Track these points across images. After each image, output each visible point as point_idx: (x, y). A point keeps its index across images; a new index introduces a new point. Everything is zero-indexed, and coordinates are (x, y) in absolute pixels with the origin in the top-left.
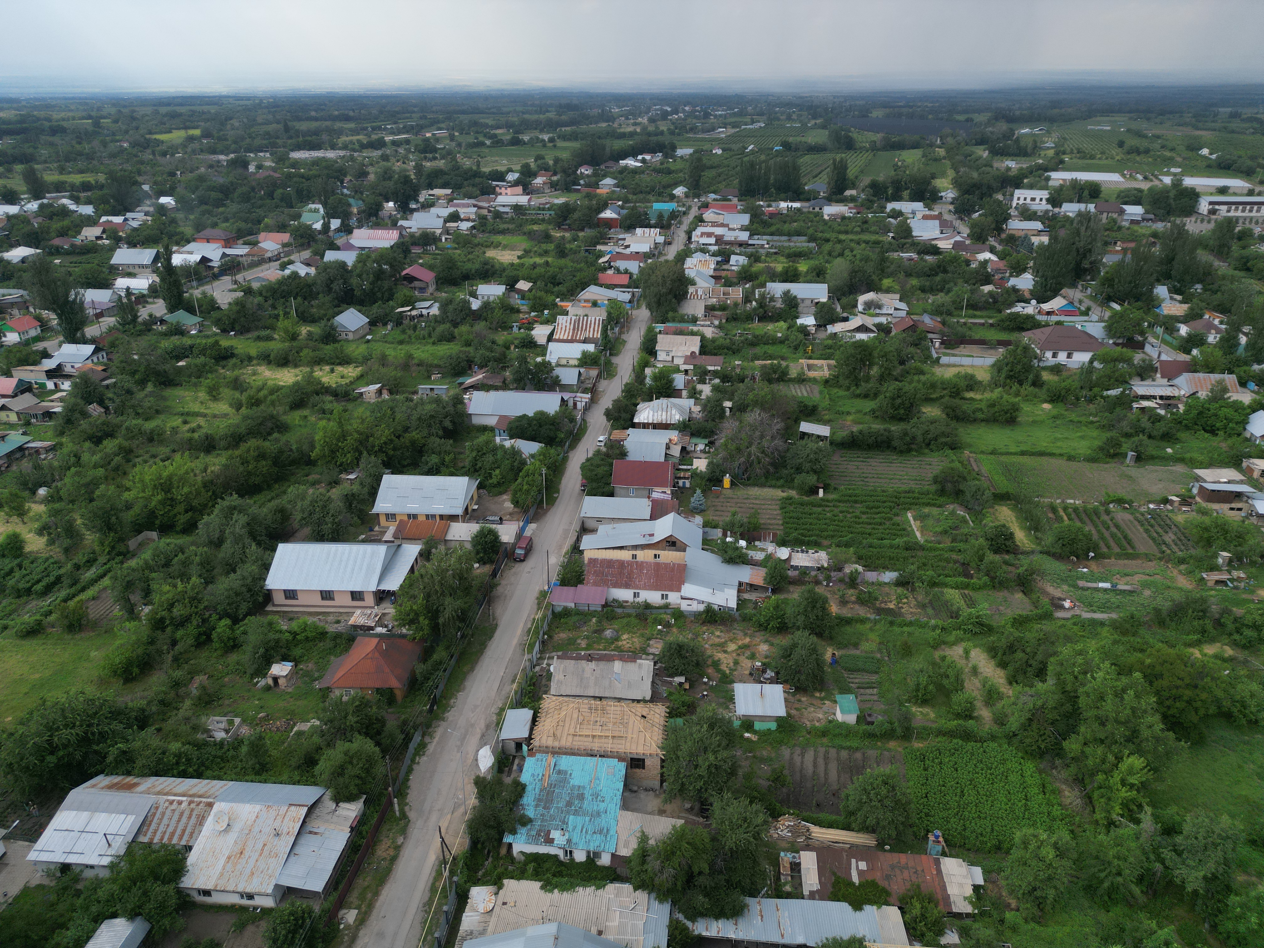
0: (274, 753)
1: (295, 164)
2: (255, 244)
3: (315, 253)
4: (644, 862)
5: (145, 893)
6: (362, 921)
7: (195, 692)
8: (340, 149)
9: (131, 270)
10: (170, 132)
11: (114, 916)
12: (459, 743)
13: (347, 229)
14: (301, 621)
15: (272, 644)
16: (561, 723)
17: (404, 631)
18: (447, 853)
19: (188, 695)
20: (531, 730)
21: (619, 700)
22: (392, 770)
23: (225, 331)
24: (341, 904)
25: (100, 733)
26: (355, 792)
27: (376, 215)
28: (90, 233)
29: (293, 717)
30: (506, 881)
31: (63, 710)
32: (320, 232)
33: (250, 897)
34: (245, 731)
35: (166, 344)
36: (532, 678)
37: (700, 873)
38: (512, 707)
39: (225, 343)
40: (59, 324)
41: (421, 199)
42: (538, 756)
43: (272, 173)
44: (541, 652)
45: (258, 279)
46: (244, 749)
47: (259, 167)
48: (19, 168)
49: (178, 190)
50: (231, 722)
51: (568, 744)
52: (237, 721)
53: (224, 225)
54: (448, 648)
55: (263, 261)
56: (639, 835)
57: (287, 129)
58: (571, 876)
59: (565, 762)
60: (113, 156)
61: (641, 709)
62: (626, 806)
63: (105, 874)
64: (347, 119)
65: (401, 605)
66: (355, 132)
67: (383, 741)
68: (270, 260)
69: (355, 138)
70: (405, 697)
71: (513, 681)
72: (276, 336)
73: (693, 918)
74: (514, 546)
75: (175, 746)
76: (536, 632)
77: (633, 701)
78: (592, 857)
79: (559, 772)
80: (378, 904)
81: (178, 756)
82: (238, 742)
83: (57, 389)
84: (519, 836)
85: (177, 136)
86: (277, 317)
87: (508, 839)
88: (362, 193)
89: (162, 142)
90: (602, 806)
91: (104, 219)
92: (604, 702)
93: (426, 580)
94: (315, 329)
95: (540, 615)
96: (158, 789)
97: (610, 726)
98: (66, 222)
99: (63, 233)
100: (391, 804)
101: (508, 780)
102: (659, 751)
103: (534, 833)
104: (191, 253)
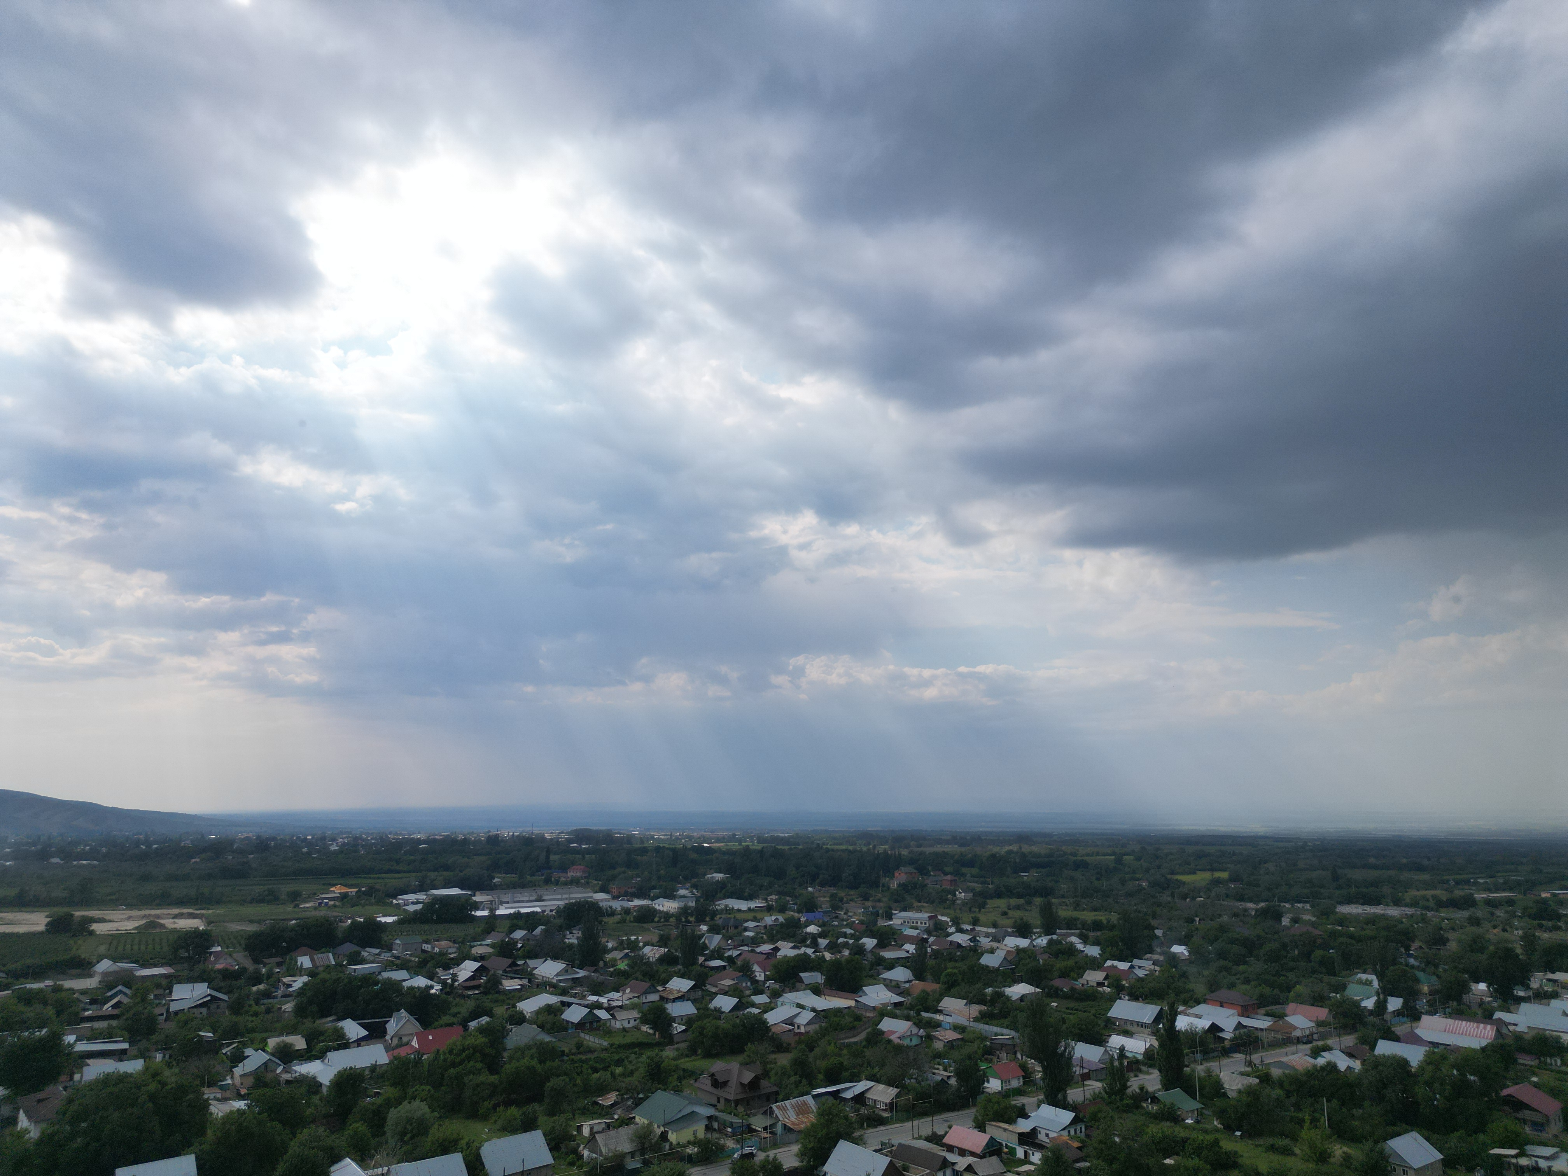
1: (1343, 921)
2: (1281, 1016)
3: (1363, 1041)
8: (1406, 906)
9: (1129, 1027)
10: (1194, 873)
13: (1412, 1014)
23: (1229, 1128)
27: (1459, 1000)
28: (1093, 977)
32: (1371, 1013)
35: (1155, 1130)
39: (1227, 1145)
40: (1043, 1079)
41: (1534, 984)
43: (1311, 929)
45: (1280, 1064)
47: (1295, 920)
48: (1038, 900)
49: (1194, 939)
53: (1244, 987)
55: (1288, 1040)
57: (1335, 878)
60: (1129, 895)
64: (1420, 868)
66: (1428, 885)
68: (1299, 1041)
69: (1429, 893)
72: (1297, 1151)
83: (1026, 1161)
85: (1201, 878)
86: (1300, 1122)
88: (1436, 966)
89: (1184, 883)
91: (1109, 963)
94: (1356, 1152)
98: (1070, 963)
99: (1064, 974)
104: (1199, 1017)
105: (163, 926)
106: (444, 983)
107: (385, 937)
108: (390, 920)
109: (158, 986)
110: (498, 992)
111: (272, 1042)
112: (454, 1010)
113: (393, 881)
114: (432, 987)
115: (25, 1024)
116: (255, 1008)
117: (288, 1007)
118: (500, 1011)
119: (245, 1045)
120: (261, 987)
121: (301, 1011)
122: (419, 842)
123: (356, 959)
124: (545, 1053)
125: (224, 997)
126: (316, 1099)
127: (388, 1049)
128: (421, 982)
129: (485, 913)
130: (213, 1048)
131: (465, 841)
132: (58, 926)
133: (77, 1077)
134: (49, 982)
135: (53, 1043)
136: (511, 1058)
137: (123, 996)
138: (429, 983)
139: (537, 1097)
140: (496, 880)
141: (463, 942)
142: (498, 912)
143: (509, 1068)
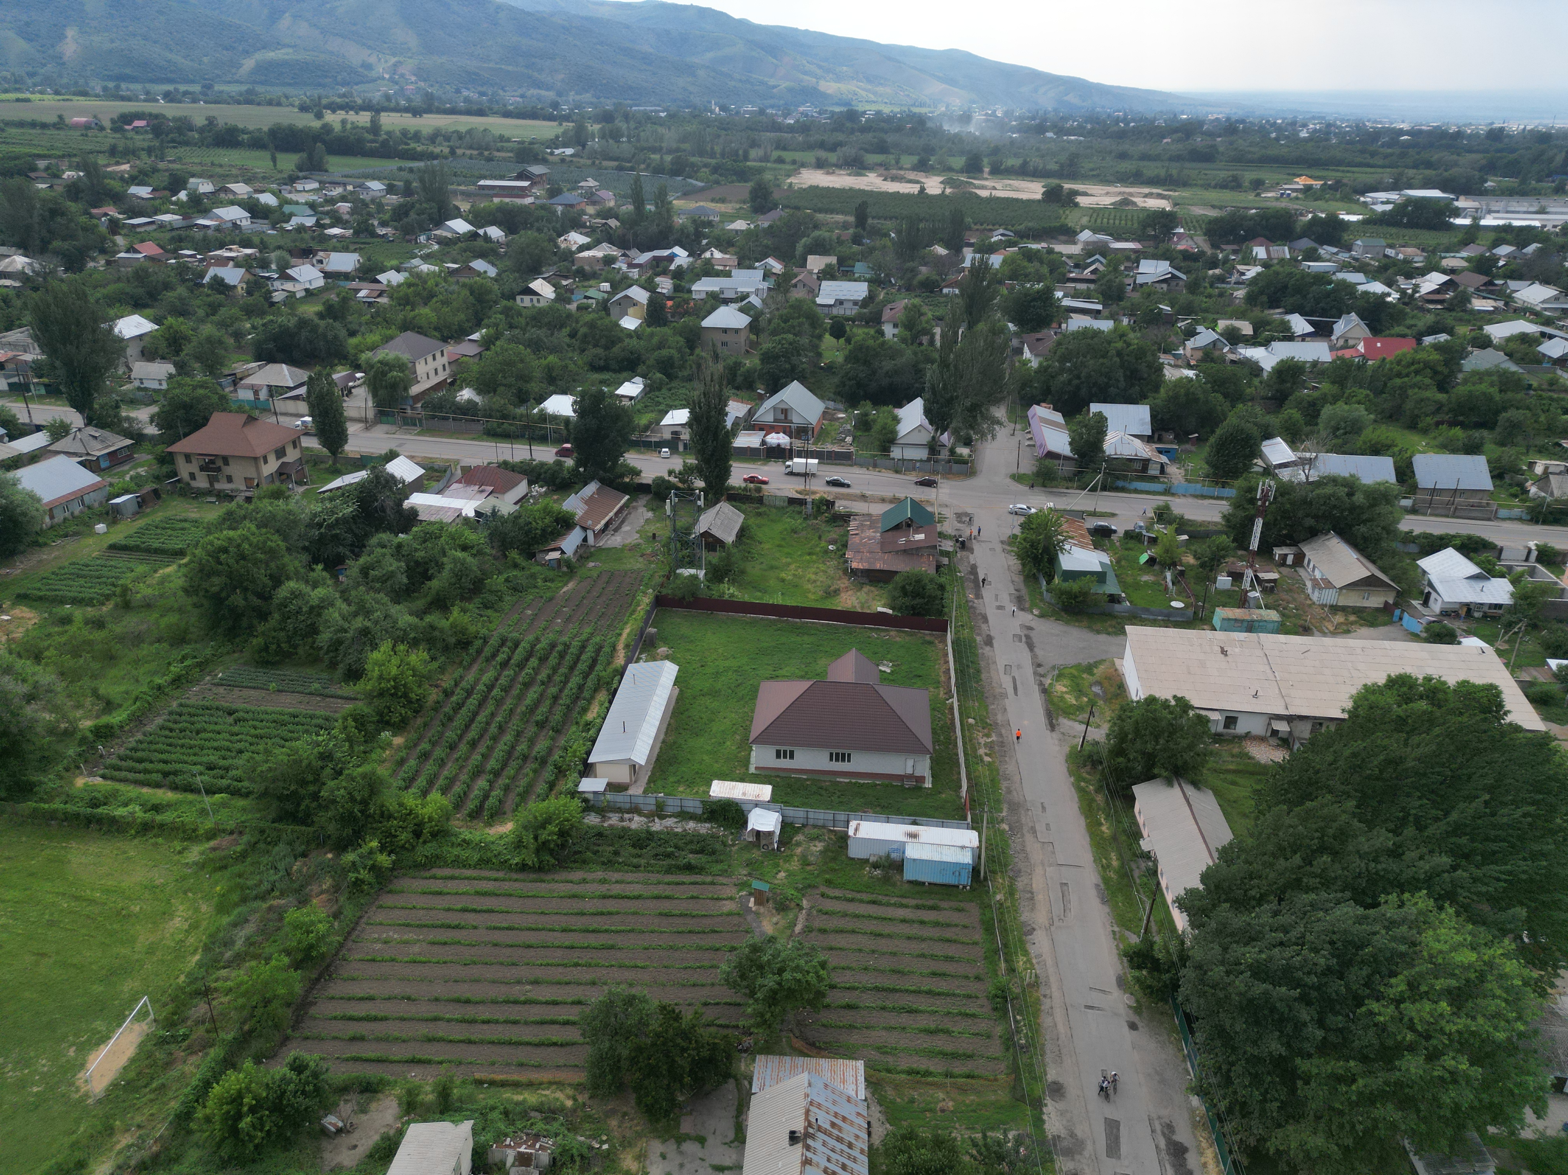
105: (1134, 204)
106: (1403, 292)
107: (1346, 237)
108: (1353, 218)
109: (1128, 259)
110: (1464, 311)
111: (1222, 324)
112: (1410, 322)
113: (1363, 176)
114: (1389, 295)
115: (1027, 277)
116: (1209, 290)
117: (1240, 293)
118: (1463, 330)
119: (1197, 322)
120: (1217, 271)
121: (1251, 299)
122: (1401, 132)
123: (1312, 256)
124: (1507, 382)
125: (1184, 277)
126: (1256, 381)
127: (1332, 348)
128: (1377, 287)
129: (1467, 222)
130: (1170, 321)
131: (1459, 134)
132: (1053, 195)
133: (1064, 326)
134: (1044, 245)
135: (1046, 296)
136: (1465, 381)
137: (1099, 264)
138: (1387, 290)
139: (1488, 424)
140: (1489, 184)
141: (1434, 252)
142: (1483, 222)
143: (1461, 390)
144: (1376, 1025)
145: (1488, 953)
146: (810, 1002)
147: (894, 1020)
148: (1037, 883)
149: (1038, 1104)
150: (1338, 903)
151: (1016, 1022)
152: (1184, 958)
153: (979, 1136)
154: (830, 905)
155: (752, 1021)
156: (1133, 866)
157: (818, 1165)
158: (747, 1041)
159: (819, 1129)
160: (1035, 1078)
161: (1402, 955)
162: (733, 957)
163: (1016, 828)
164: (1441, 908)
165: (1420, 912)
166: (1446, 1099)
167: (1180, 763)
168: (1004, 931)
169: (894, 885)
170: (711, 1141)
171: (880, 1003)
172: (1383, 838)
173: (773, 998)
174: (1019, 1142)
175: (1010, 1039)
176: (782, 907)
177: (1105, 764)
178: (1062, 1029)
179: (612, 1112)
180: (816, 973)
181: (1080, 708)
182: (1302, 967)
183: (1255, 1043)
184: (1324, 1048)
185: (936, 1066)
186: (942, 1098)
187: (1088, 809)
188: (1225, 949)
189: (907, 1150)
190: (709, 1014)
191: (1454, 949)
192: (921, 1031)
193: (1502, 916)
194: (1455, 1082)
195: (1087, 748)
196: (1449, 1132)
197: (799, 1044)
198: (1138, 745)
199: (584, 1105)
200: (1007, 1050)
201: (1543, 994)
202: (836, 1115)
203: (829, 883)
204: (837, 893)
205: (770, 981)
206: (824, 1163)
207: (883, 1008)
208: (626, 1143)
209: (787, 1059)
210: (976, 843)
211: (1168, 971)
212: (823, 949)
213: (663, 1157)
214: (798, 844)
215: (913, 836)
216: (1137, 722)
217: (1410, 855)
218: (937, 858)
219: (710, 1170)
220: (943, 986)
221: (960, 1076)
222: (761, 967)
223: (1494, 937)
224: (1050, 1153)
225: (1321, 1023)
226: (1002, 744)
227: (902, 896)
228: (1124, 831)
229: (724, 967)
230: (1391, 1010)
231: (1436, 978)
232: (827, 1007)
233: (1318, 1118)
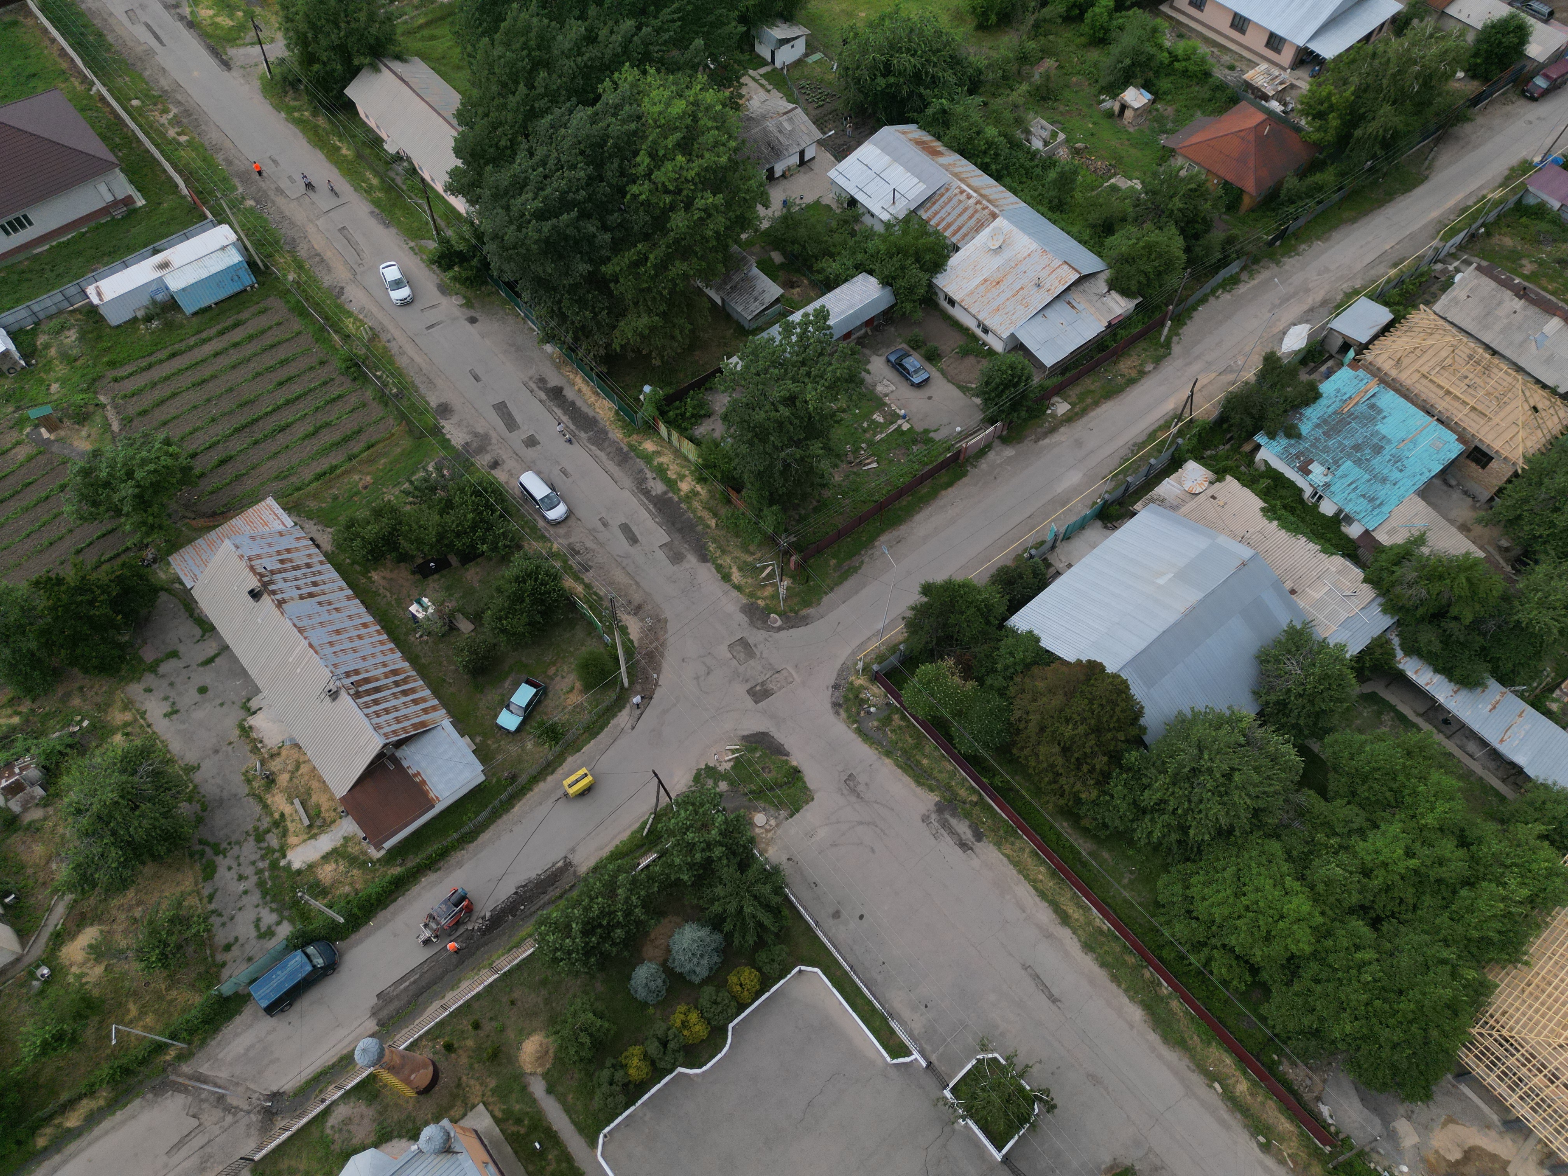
0: (1078, 195)
4: (1398, 563)
5: (903, 268)
6: (1069, 419)
7: (1037, 76)
11: (871, 273)
12: (1277, 302)
14: (1190, 43)
15: (1143, 58)
16: (1418, 352)
17: (1303, 122)
18: (1187, 410)
19: (1030, 76)
20: (1375, 337)
21: (1519, 369)
22: (1185, 288)
24: (1059, 390)
25: (933, 77)
26: (1134, 288)
29: (1118, 165)
30: (1229, 478)
31: (912, 30)
33: (986, 331)
34: (1063, 153)
36: (1422, 275)
37: (1456, 618)
38: (1370, 297)
42: (1361, 373)
44: (1461, 247)
46: (1052, 175)
50: (1054, 135)
51: (1408, 382)
52: (1062, 136)
54: (1343, 174)
56: (1417, 533)
58: (1303, 521)
59: (1389, 400)
61: (1539, 397)
62: (1425, 493)
63: (880, 229)
65: (1320, 85)
67: (1197, 249)
70: (1252, 210)
71: (1395, 265)
73: (1411, 650)
74: (1540, 69)
75: (991, 132)
76: (1473, 217)
77: (1538, 381)
78: (1340, 519)
79: (1373, 407)
80: (1092, 414)
81: (990, 144)
82: (1050, 162)
84: (1274, 443)
87: (1261, 438)
90: (1396, 475)
92: (1496, 361)
93: (1376, 62)
95: (1497, 195)
96: (957, 170)
97: (1481, 393)
100: (1163, 325)
101: (1304, 377)
102: (1520, 462)
103: (1293, 451)
144: (642, 204)
145: (691, 94)
146: (182, 482)
147: (272, 446)
148: (318, 243)
149: (436, 431)
150: (571, 112)
151: (378, 378)
152: (479, 236)
153: (407, 485)
154: (130, 386)
155: (139, 534)
156: (392, 174)
157: (292, 599)
158: (149, 554)
159: (273, 572)
160: (422, 413)
161: (635, 133)
162: (70, 494)
163: (262, 199)
164: (644, 72)
165: (633, 85)
166: (710, 233)
167: (372, 41)
168: (317, 306)
169: (181, 326)
170: (182, 649)
171: (249, 441)
172: (576, 29)
173: (142, 502)
174: (439, 468)
175: (383, 395)
176: (82, 418)
177: (305, 80)
178: (418, 359)
179: (68, 695)
180: (167, 453)
181: (241, 28)
182: (570, 188)
183: (567, 274)
184: (617, 247)
185: (337, 457)
186: (361, 479)
187: (318, 140)
188: (507, 208)
189: (357, 535)
190: (90, 558)
191: (668, 105)
192: (303, 439)
193: (688, 54)
194: (710, 216)
195: (276, 71)
196: (720, 256)
197: (201, 522)
198: (323, 42)
199: (33, 711)
200: (386, 405)
201: (737, 107)
202: (279, 553)
203: (112, 364)
204: (129, 369)
205: (127, 490)
206: (296, 593)
207: (256, 443)
208: (104, 707)
209: (200, 541)
210: (233, 237)
211: (474, 256)
212: (156, 429)
213: (149, 690)
214: (47, 346)
215: (165, 265)
216: (307, 16)
217: (603, 33)
218: (204, 274)
219: (201, 669)
220: (296, 389)
221: (361, 452)
222: (107, 484)
223: (690, 76)
224: (467, 460)
225: (605, 228)
226: (187, 113)
227: (199, 332)
228: (364, 143)
229: (68, 508)
230: (647, 185)
231: (666, 138)
232: (202, 475)
233: (636, 304)
